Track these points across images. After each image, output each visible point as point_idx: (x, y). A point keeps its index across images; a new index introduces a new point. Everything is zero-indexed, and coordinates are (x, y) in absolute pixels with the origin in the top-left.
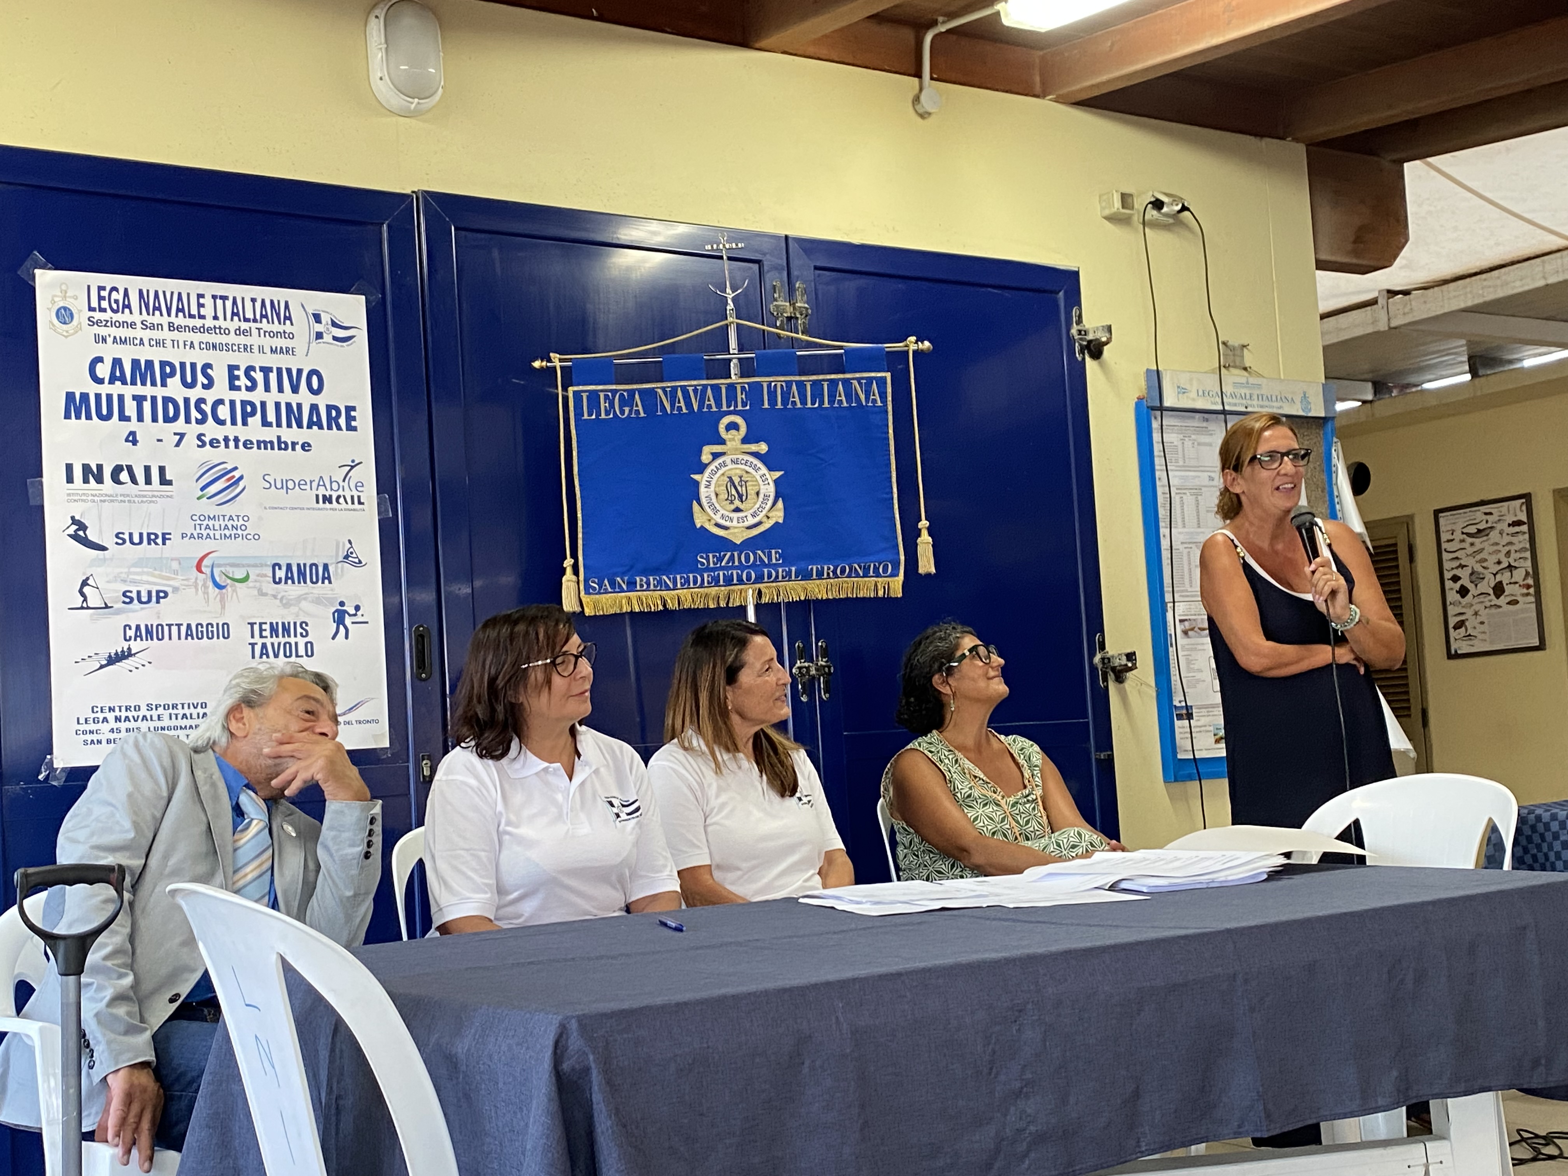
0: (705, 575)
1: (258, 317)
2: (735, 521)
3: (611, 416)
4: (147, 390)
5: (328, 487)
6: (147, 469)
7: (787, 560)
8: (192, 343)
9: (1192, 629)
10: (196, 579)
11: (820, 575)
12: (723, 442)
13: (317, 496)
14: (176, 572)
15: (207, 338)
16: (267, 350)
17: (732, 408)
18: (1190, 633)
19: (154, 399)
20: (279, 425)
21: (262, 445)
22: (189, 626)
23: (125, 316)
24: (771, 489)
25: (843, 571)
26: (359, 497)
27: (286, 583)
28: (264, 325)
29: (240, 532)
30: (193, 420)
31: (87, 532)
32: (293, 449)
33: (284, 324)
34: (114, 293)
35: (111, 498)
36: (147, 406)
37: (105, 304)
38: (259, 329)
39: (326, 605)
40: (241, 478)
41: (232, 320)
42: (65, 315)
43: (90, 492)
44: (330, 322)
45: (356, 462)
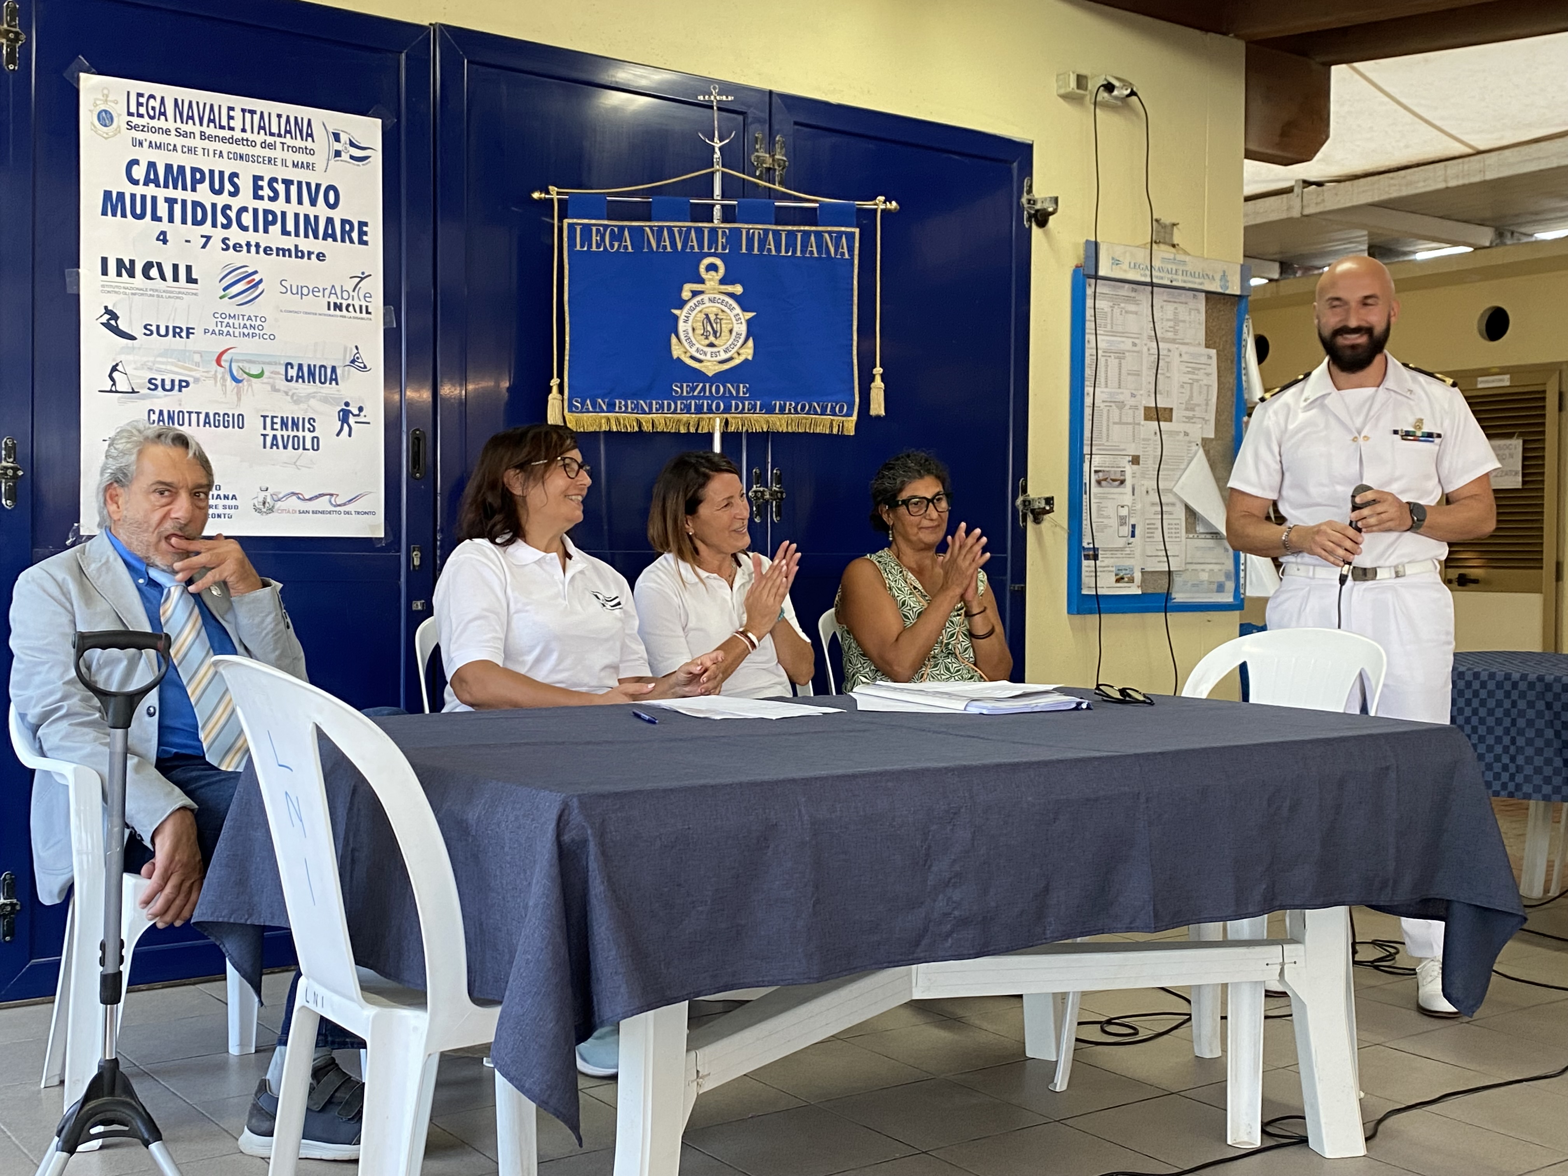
0: (679, 402)
1: (283, 132)
2: (709, 355)
3: (602, 249)
4: (178, 194)
5: (339, 296)
6: (175, 267)
7: (753, 394)
8: (221, 152)
9: (1105, 480)
10: (216, 371)
11: (782, 410)
12: (702, 281)
13: (329, 303)
14: (197, 364)
15: (234, 148)
16: (290, 164)
17: (713, 251)
18: (1103, 483)
19: (184, 202)
20: (297, 234)
21: (281, 252)
22: (207, 415)
23: (161, 123)
24: (743, 329)
25: (803, 408)
26: (367, 307)
27: (297, 381)
28: (288, 140)
29: (257, 331)
30: (219, 225)
31: (118, 322)
32: (309, 258)
33: (306, 140)
34: (152, 100)
35: (142, 292)
36: (178, 208)
37: (142, 110)
38: (283, 144)
39: (331, 404)
40: (261, 281)
41: (259, 133)
42: (105, 118)
43: (122, 285)
44: (348, 142)
45: (366, 274)
